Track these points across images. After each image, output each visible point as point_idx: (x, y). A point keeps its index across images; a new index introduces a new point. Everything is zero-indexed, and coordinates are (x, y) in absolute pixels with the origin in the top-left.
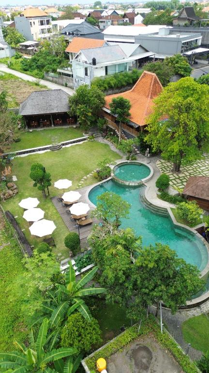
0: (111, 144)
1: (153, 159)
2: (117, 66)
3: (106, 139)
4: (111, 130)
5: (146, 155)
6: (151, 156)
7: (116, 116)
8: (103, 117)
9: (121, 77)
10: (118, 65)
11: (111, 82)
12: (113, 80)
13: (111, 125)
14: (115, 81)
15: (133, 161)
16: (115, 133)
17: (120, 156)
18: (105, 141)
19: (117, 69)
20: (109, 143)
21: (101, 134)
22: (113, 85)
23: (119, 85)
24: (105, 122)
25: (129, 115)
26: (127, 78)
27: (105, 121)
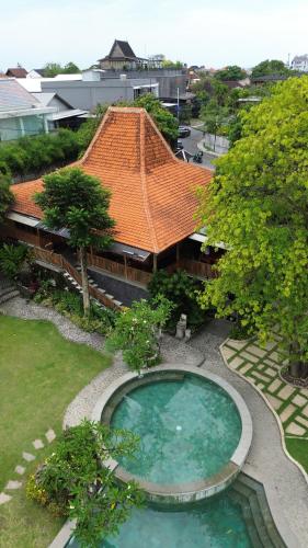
0: (59, 317)
1: (201, 341)
2: (21, 121)
3: (39, 302)
4: (50, 274)
5: (179, 334)
6: (195, 335)
7: (64, 232)
8: (14, 242)
9: (36, 144)
10: (23, 117)
11: (16, 155)
12: (17, 151)
13: (46, 260)
14: (23, 153)
15: (153, 370)
16: (62, 282)
17: (102, 357)
18: (35, 308)
19: (22, 127)
20: (51, 315)
21: (18, 288)
22: (21, 162)
23: (36, 162)
24: (25, 254)
25: (106, 224)
26: (50, 147)
27: (26, 252)
